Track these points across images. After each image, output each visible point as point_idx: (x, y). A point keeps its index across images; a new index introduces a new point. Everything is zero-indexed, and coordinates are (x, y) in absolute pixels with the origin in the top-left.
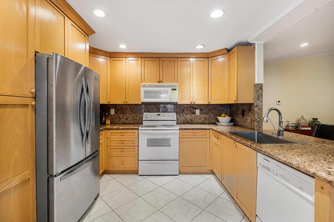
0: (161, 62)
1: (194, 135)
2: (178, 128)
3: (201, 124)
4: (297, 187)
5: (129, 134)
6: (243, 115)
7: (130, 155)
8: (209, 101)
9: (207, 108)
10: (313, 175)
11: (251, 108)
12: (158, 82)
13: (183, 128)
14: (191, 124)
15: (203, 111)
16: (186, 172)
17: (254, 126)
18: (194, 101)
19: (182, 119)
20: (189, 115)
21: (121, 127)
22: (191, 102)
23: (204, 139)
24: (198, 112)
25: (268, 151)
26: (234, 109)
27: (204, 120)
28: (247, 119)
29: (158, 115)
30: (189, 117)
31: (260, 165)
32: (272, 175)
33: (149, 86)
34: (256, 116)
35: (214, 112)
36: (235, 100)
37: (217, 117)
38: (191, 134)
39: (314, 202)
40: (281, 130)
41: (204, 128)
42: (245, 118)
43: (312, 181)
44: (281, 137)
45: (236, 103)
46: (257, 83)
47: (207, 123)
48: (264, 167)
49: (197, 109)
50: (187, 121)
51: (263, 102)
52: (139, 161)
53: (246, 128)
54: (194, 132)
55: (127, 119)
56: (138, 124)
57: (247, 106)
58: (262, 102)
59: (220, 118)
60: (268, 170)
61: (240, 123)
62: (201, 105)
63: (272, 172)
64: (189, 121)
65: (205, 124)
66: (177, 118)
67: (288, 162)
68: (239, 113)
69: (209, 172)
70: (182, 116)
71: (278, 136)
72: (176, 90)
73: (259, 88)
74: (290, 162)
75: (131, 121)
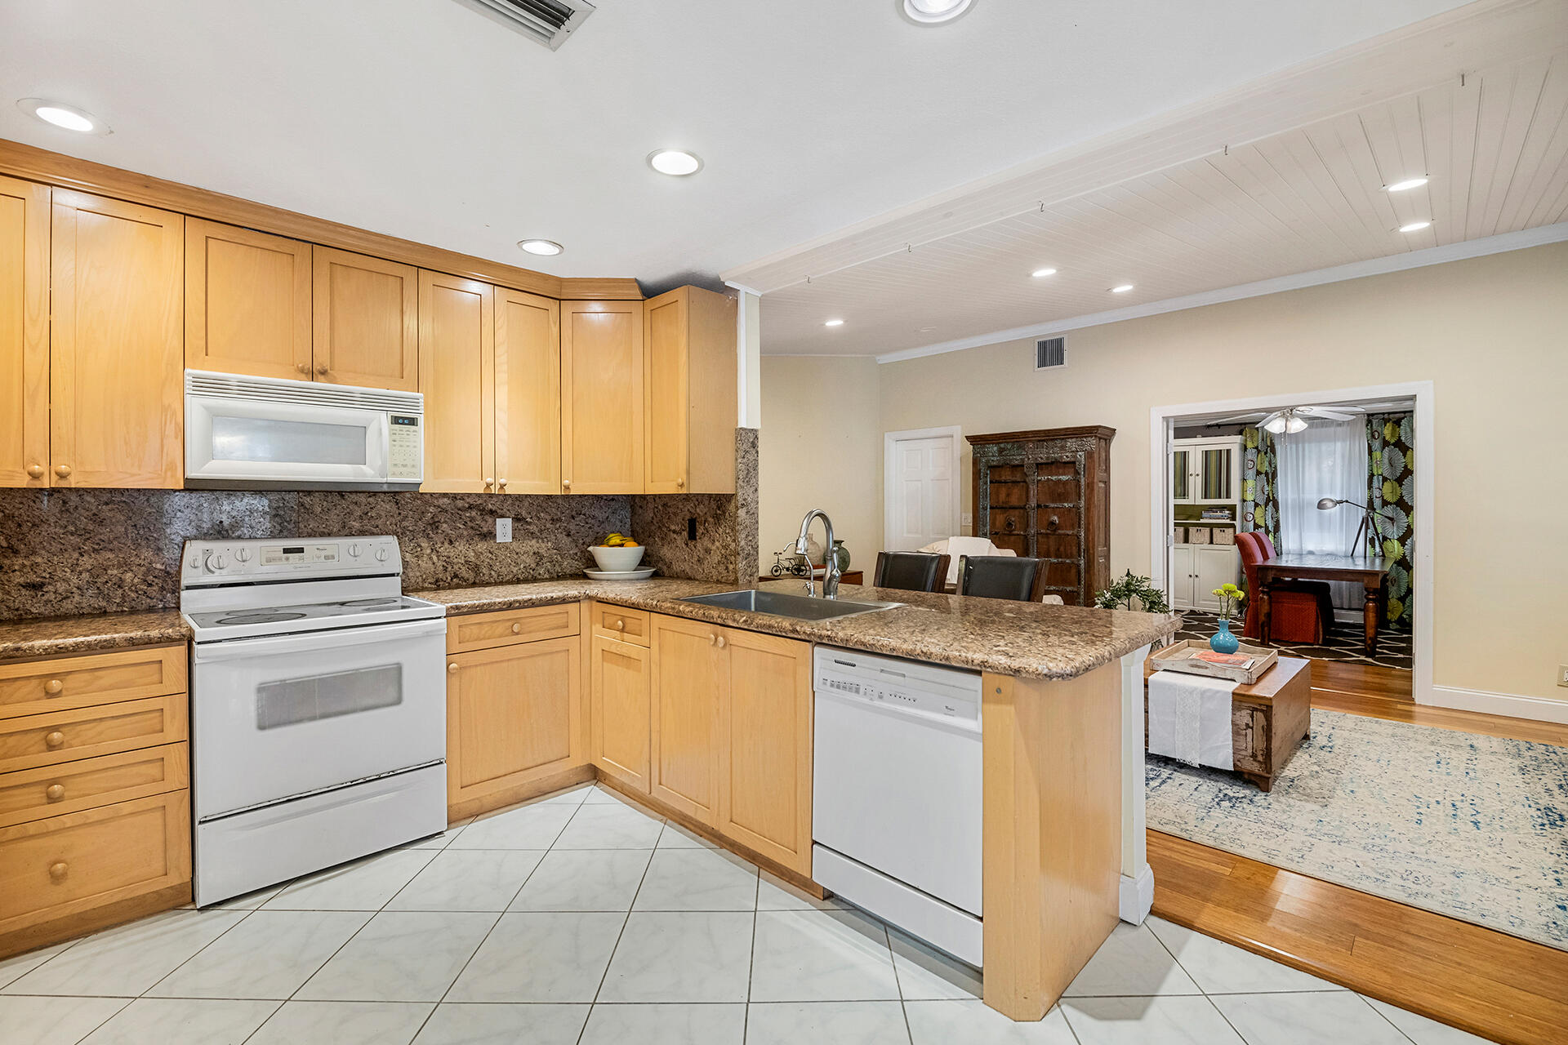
0: (323, 271)
1: (517, 634)
2: (440, 608)
3: (519, 581)
4: (938, 710)
5: (108, 678)
6: (692, 536)
7: (127, 808)
8: (566, 482)
9: (544, 510)
10: (980, 666)
11: (724, 512)
12: (302, 371)
13: (464, 604)
14: (474, 585)
15: (529, 524)
16: (474, 806)
17: (735, 571)
18: (503, 481)
19: (427, 565)
20: (461, 546)
21: (39, 643)
22: (488, 486)
23: (560, 644)
24: (504, 529)
25: (856, 635)
26: (652, 515)
27: (533, 566)
28: (708, 551)
29: (286, 551)
30: (463, 552)
31: (825, 684)
32: (866, 700)
33: (246, 390)
34: (744, 536)
35: (572, 527)
36: (680, 481)
37: (590, 549)
38: (500, 629)
39: (981, 731)
40: (835, 576)
41: (560, 594)
42: (699, 545)
43: (975, 682)
44: (832, 597)
45: (684, 491)
46: (745, 426)
47: (547, 576)
48: (838, 687)
49: (502, 516)
50: (456, 576)
51: (759, 489)
52: (199, 828)
53: (707, 582)
54: (517, 621)
55: (36, 587)
56: (133, 611)
57: (707, 503)
58: (756, 490)
59: (601, 553)
60: (854, 689)
61: (677, 567)
62: (519, 498)
63: (865, 694)
64: (464, 573)
65: (534, 580)
66: (405, 564)
67: (918, 651)
68: (673, 527)
69: (576, 779)
70: (429, 551)
71: (825, 594)
72: (412, 422)
73: (748, 442)
74: (925, 651)
75: (77, 598)
